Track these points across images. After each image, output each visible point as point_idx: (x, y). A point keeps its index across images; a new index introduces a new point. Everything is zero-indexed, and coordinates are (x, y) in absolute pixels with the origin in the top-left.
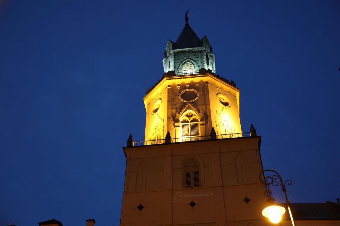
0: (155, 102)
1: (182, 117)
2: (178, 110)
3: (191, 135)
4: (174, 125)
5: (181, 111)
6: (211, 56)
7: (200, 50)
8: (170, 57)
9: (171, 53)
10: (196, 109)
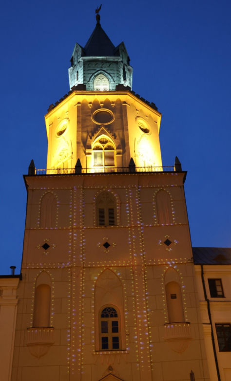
0: (60, 121)
1: (95, 143)
2: (90, 134)
3: (105, 166)
4: (85, 152)
5: (93, 135)
6: (129, 70)
7: (116, 60)
8: (79, 66)
9: (80, 61)
10: (111, 134)
